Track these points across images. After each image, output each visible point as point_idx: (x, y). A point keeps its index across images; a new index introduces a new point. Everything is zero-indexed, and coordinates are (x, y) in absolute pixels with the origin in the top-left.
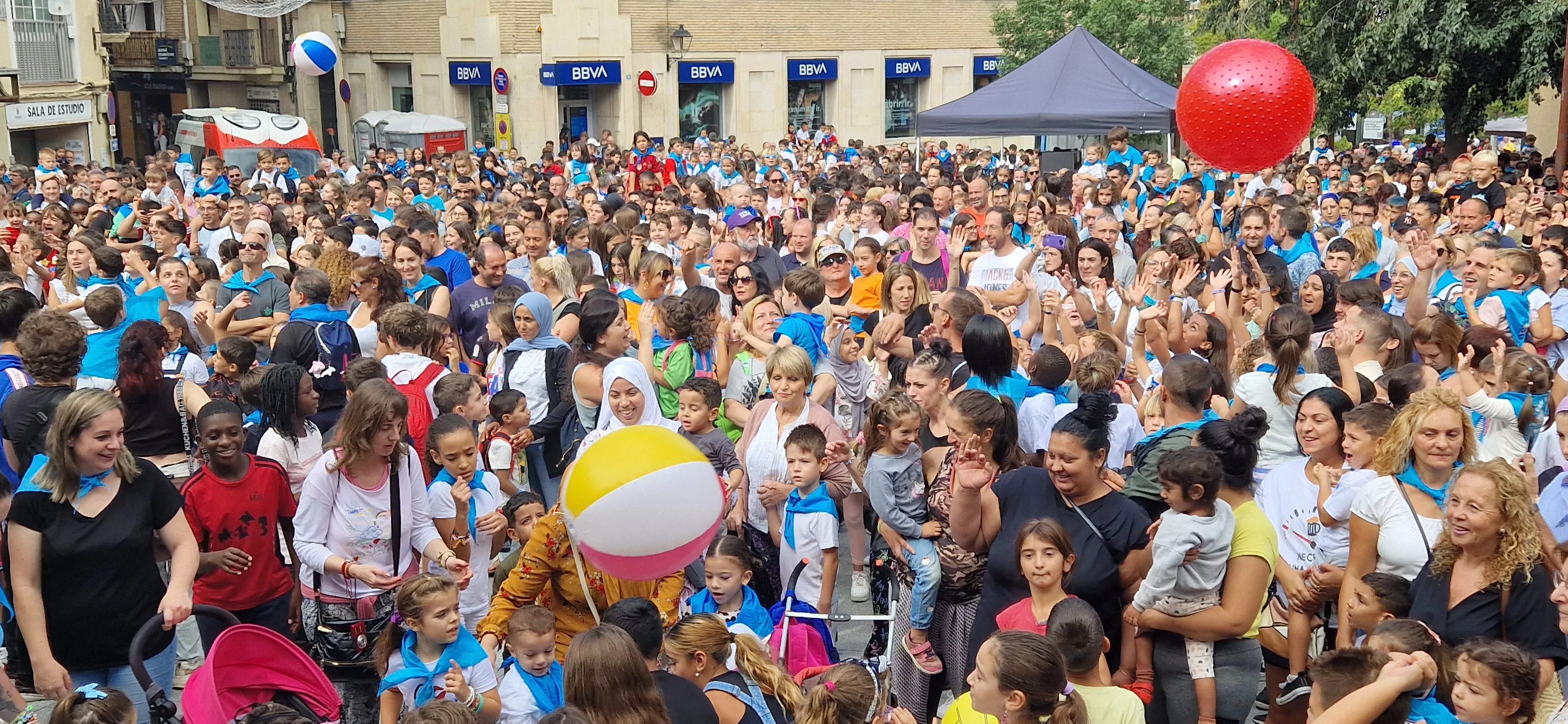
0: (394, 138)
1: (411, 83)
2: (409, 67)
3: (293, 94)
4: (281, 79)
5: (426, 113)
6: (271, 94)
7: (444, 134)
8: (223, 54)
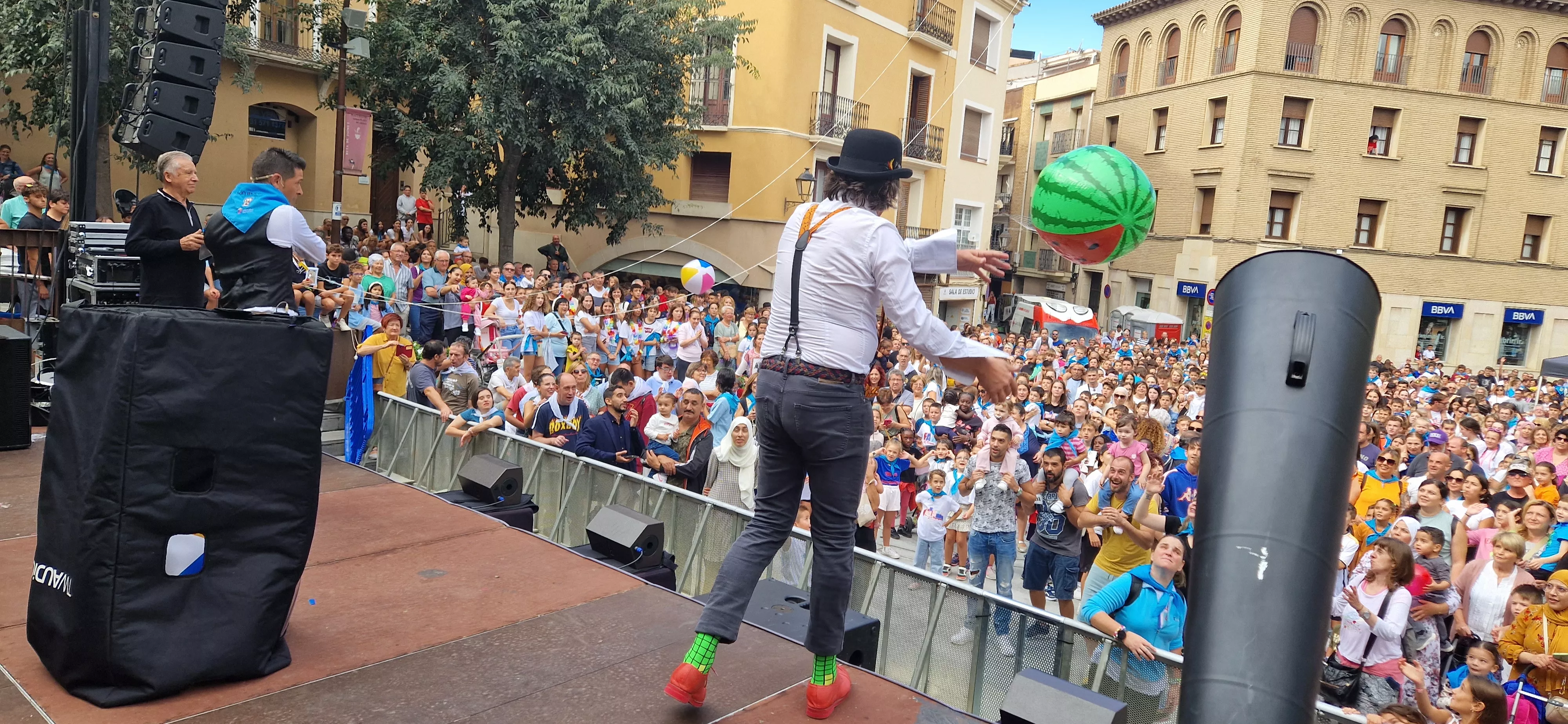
0: (1136, 324)
1: (1150, 290)
2: (1151, 282)
3: (1074, 290)
4: (1069, 280)
5: (1157, 311)
6: (1061, 288)
7: (1169, 325)
8: (1037, 261)
